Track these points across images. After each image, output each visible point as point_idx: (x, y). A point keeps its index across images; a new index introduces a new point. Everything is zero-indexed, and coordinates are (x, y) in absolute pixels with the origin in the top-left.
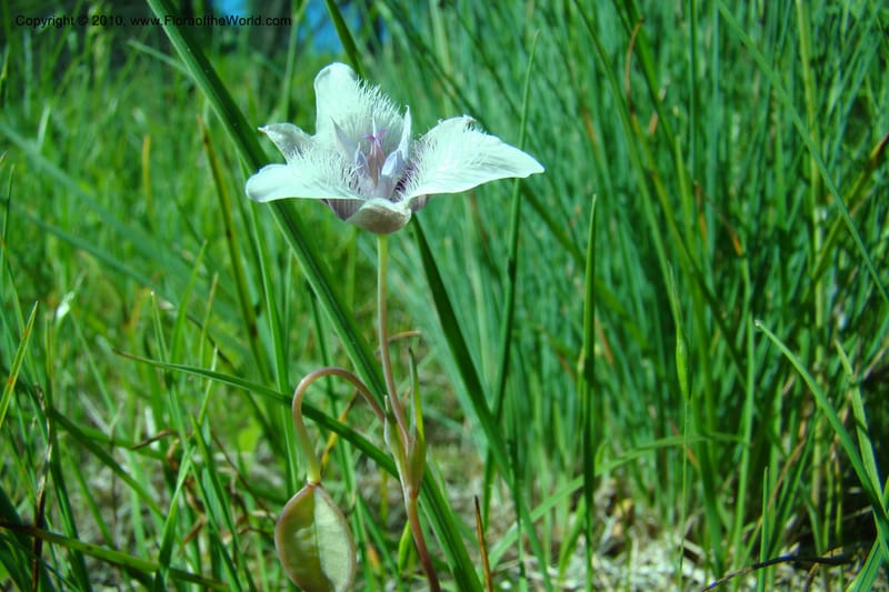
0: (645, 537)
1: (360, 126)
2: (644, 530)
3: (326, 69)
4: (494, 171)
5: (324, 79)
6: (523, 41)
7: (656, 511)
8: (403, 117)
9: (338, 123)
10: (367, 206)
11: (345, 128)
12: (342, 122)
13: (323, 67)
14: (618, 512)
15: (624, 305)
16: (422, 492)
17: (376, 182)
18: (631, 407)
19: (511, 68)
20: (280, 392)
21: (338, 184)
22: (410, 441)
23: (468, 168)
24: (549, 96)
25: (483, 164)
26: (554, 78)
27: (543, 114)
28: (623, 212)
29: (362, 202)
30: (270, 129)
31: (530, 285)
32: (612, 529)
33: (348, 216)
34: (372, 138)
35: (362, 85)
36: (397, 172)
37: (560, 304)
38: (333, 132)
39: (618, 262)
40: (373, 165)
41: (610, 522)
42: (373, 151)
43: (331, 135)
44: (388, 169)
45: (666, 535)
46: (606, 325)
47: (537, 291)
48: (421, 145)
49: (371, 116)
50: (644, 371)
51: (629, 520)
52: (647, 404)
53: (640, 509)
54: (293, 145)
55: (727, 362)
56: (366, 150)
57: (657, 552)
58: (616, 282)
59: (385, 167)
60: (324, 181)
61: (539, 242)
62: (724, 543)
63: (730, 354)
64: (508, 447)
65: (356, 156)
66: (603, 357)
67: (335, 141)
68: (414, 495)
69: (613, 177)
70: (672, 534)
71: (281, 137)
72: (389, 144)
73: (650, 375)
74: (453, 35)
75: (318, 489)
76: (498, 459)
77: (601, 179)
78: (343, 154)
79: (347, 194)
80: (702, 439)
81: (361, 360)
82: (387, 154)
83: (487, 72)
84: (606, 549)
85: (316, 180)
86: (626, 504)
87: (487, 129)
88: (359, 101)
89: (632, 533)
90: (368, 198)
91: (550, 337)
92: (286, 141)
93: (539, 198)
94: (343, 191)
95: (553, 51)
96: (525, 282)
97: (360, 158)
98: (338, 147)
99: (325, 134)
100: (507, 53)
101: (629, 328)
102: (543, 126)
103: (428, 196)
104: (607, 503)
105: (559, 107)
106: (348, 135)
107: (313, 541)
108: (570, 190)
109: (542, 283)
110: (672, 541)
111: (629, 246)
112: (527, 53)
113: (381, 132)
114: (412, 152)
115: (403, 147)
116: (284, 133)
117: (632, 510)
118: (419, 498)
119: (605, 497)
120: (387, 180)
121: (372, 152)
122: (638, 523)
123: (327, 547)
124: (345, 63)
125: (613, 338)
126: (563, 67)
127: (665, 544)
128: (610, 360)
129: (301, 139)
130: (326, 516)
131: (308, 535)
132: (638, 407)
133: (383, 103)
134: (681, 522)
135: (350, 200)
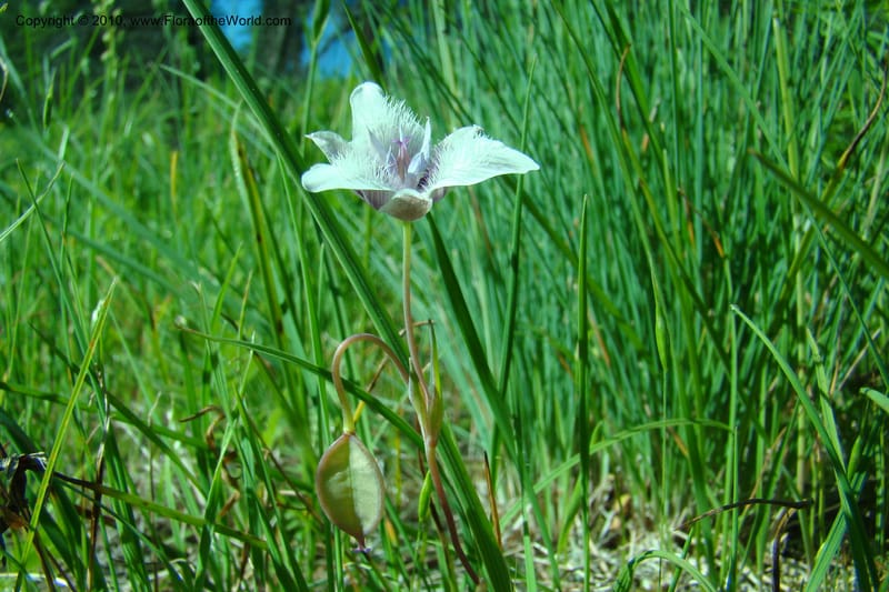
0: (642, 529)
1: (389, 135)
2: (641, 522)
3: (358, 88)
4: (500, 169)
5: (358, 95)
6: (524, 64)
7: (653, 504)
8: (424, 127)
9: (371, 130)
10: (398, 195)
11: (377, 135)
12: (374, 129)
14: (617, 507)
15: (621, 311)
16: (439, 444)
17: (403, 179)
18: (627, 405)
19: (513, 90)
20: (315, 364)
21: (374, 179)
22: (430, 398)
23: (478, 166)
24: (550, 117)
25: (491, 163)
26: (554, 100)
27: (543, 133)
28: (618, 223)
29: (393, 193)
30: (315, 136)
31: (533, 295)
32: (611, 522)
33: (381, 205)
34: (401, 143)
35: (388, 101)
36: (420, 171)
37: (561, 311)
38: (368, 137)
39: (615, 272)
40: (401, 165)
41: (609, 516)
42: (401, 153)
43: (366, 142)
44: (413, 168)
45: (662, 526)
46: (603, 326)
47: (539, 300)
48: (440, 148)
49: (398, 125)
50: (639, 372)
51: (627, 514)
52: (643, 403)
53: (636, 503)
54: (334, 149)
55: (715, 361)
56: (395, 152)
57: (654, 542)
58: (613, 290)
59: (410, 167)
60: (364, 177)
61: (540, 252)
62: (713, 532)
63: (718, 354)
64: (512, 421)
65: (388, 157)
66: (601, 359)
67: (370, 144)
68: (433, 445)
69: (608, 192)
70: (668, 526)
71: (324, 142)
72: (414, 148)
73: (645, 375)
74: (458, 61)
75: (353, 437)
76: (504, 433)
77: (597, 192)
78: (377, 156)
79: (381, 186)
80: (689, 423)
82: (412, 156)
83: (492, 94)
84: (606, 540)
85: (357, 175)
86: (624, 499)
87: (493, 135)
88: (387, 113)
89: (630, 525)
90: (398, 189)
91: (551, 340)
92: (329, 146)
93: (541, 211)
94: (378, 184)
95: (553, 76)
96: (528, 290)
97: (391, 159)
98: (372, 150)
99: (360, 140)
100: (509, 75)
101: (624, 331)
102: (544, 145)
103: (446, 189)
104: (606, 498)
105: (558, 126)
106: (379, 140)
107: (348, 482)
108: (569, 203)
109: (543, 293)
110: (668, 533)
111: (624, 255)
112: (527, 75)
113: (407, 138)
114: (432, 153)
115: (425, 149)
116: (327, 139)
117: (629, 504)
118: (437, 449)
119: (604, 492)
120: (412, 175)
121: (400, 155)
122: (636, 515)
123: (359, 488)
124: (373, 82)
125: (610, 341)
126: (562, 89)
127: (662, 534)
128: (607, 361)
129: (341, 143)
130: (359, 461)
131: (344, 478)
132: (634, 406)
133: (407, 115)
134: (677, 514)
135: (384, 191)
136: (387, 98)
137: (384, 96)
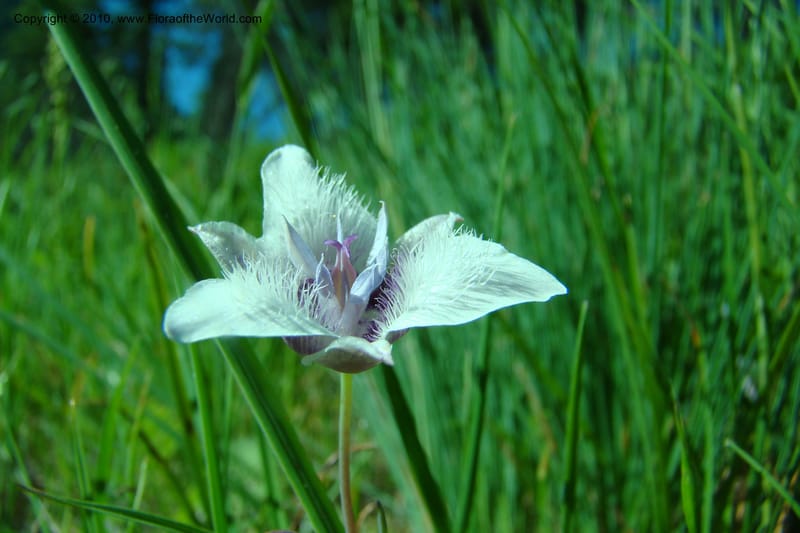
1: (321, 229)
3: (275, 152)
4: (504, 293)
5: (273, 165)
8: (376, 217)
9: (291, 222)
10: (335, 345)
11: (301, 229)
12: (296, 220)
13: (271, 151)
17: (342, 304)
21: (294, 313)
23: (471, 289)
25: (490, 283)
29: (332, 339)
30: (203, 229)
34: (339, 246)
35: (321, 175)
38: (286, 234)
40: (340, 282)
42: (339, 262)
43: (282, 238)
44: (358, 288)
49: (334, 212)
54: (236, 255)
56: (330, 261)
59: (355, 286)
60: (275, 308)
65: (318, 268)
67: (288, 246)
71: (217, 239)
78: (301, 266)
79: (306, 327)
81: (315, 506)
85: (264, 306)
87: (483, 232)
88: (319, 193)
92: (225, 244)
94: (300, 323)
97: (323, 275)
98: (293, 256)
99: (274, 238)
106: (305, 239)
113: (348, 236)
116: (221, 234)
120: (358, 300)
121: (338, 264)
124: (299, 145)
129: (243, 242)
133: (350, 195)
135: (310, 337)
136: (318, 170)
137: (314, 166)
